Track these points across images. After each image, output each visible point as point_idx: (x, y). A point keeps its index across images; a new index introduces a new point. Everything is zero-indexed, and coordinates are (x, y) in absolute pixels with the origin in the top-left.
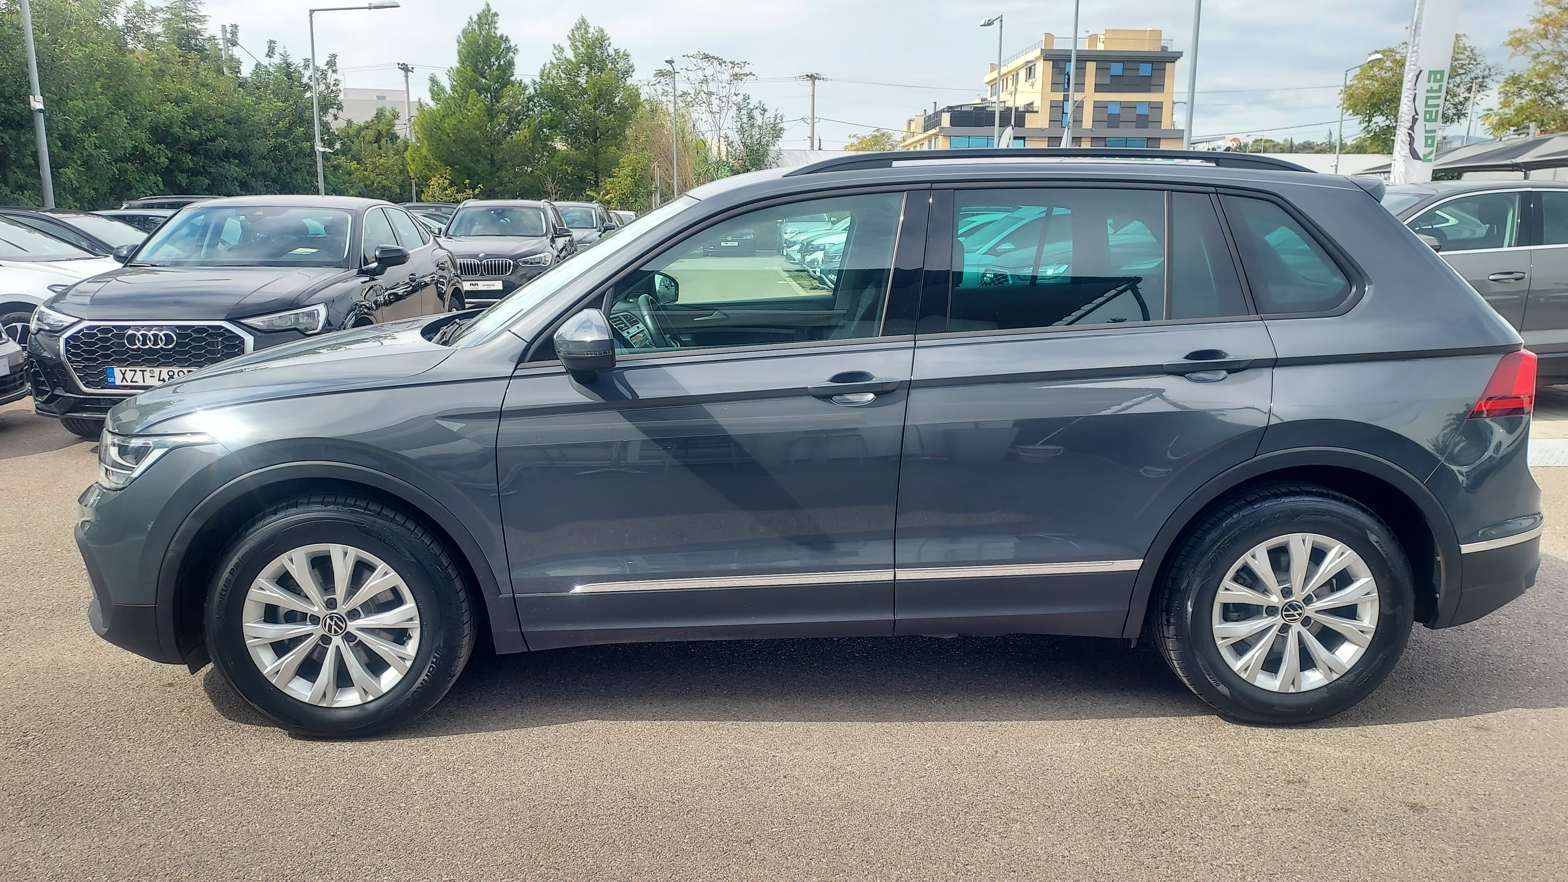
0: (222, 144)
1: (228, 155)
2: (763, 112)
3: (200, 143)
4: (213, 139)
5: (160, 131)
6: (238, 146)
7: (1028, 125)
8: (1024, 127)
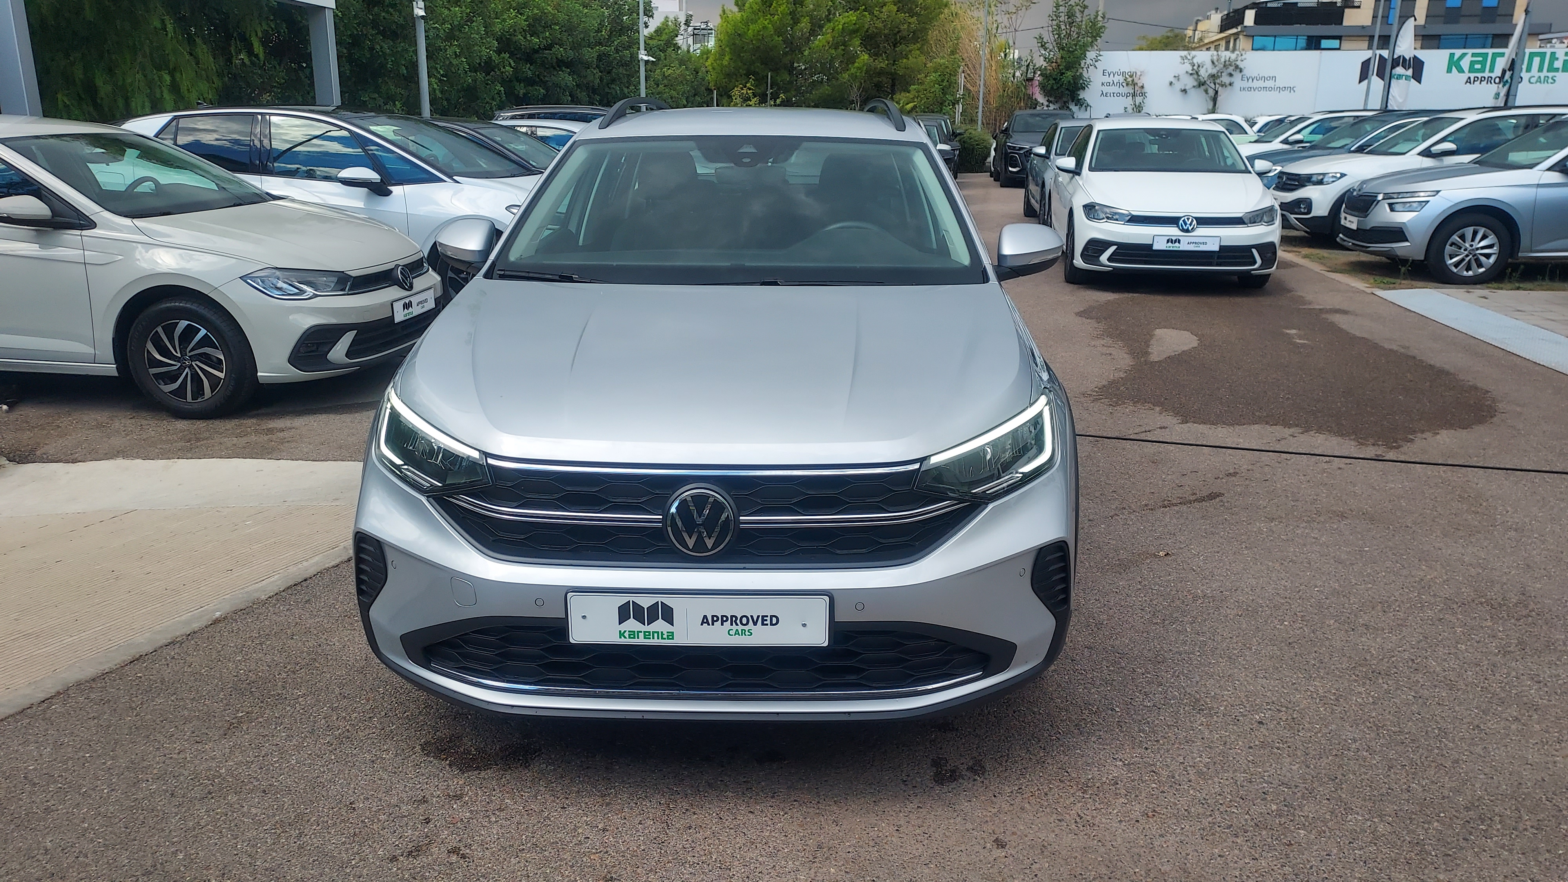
0: (559, 51)
1: (561, 64)
2: (1082, 10)
3: (536, 51)
4: (549, 47)
5: (504, 39)
6: (571, 53)
7: (1346, 23)
8: (1341, 23)
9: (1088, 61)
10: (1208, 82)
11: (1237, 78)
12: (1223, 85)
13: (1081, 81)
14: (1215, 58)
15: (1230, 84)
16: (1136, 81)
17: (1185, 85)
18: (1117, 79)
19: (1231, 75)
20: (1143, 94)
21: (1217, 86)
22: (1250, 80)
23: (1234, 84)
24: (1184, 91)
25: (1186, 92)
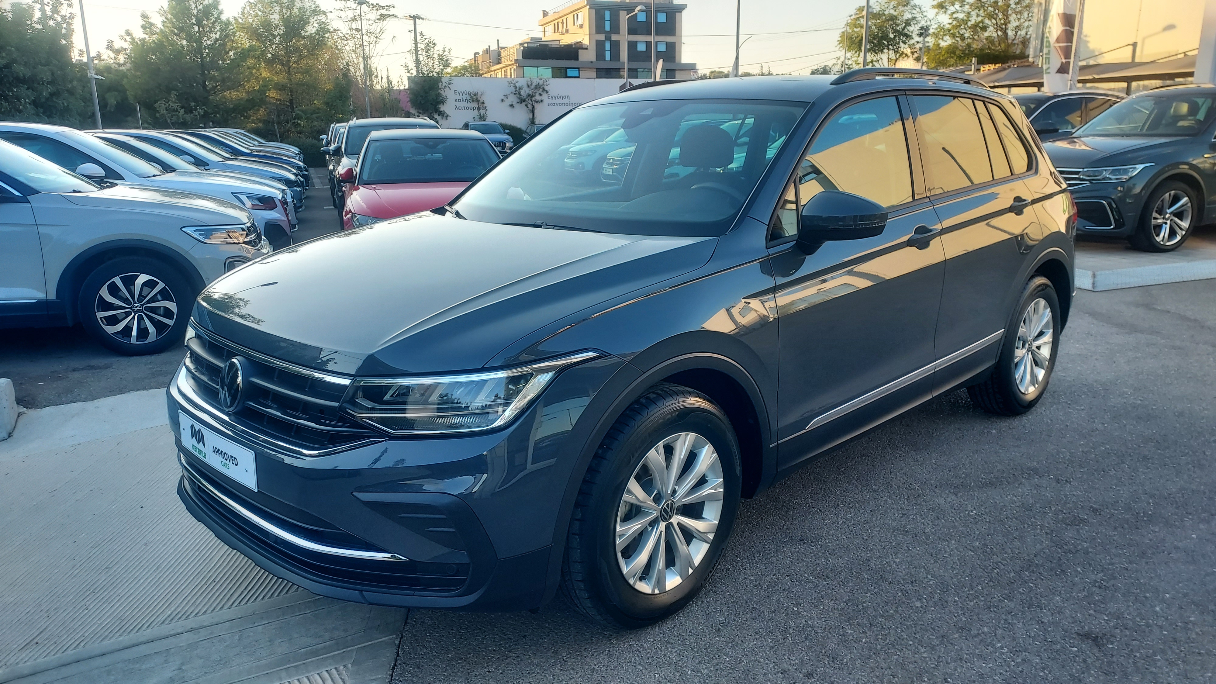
1: (20, 80)
4: (8, 66)
6: (27, 73)
7: (581, 58)
8: (578, 60)
9: (444, 84)
10: (527, 100)
11: (545, 97)
12: (537, 102)
13: (441, 98)
14: (529, 83)
15: (542, 101)
16: (479, 99)
17: (512, 102)
18: (465, 97)
19: (540, 95)
20: (485, 108)
21: (533, 102)
22: (554, 98)
23: (544, 101)
24: (512, 106)
25: (513, 107)
